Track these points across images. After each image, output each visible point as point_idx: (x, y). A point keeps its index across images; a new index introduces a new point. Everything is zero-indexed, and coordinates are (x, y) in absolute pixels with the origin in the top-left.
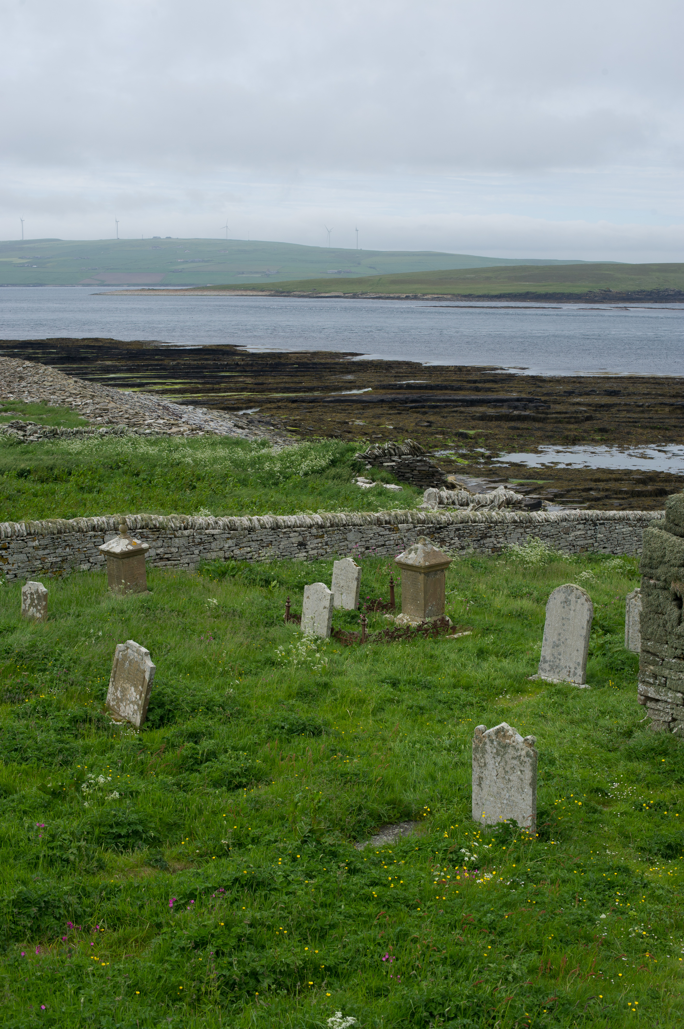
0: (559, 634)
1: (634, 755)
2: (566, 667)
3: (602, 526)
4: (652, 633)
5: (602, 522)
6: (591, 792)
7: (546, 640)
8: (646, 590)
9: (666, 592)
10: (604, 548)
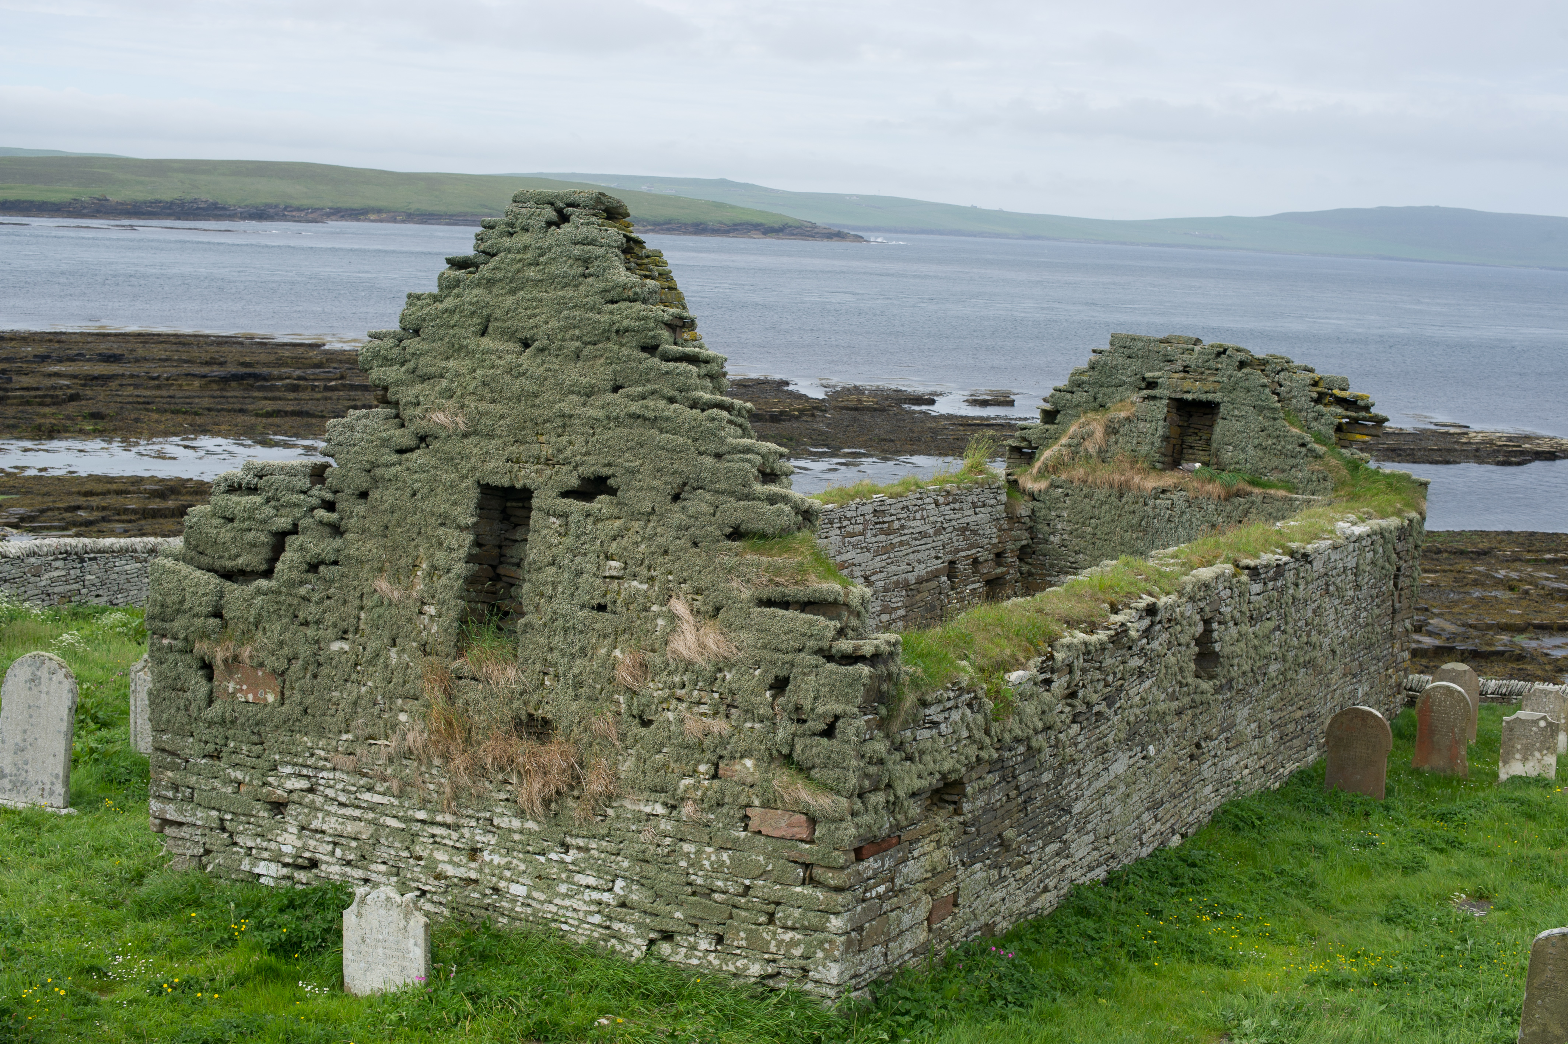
0: (25, 732)
1: (148, 911)
2: (37, 783)
3: (94, 563)
4: (168, 721)
5: (92, 555)
6: (80, 973)
7: (3, 742)
8: (157, 654)
9: (188, 656)
10: (97, 596)
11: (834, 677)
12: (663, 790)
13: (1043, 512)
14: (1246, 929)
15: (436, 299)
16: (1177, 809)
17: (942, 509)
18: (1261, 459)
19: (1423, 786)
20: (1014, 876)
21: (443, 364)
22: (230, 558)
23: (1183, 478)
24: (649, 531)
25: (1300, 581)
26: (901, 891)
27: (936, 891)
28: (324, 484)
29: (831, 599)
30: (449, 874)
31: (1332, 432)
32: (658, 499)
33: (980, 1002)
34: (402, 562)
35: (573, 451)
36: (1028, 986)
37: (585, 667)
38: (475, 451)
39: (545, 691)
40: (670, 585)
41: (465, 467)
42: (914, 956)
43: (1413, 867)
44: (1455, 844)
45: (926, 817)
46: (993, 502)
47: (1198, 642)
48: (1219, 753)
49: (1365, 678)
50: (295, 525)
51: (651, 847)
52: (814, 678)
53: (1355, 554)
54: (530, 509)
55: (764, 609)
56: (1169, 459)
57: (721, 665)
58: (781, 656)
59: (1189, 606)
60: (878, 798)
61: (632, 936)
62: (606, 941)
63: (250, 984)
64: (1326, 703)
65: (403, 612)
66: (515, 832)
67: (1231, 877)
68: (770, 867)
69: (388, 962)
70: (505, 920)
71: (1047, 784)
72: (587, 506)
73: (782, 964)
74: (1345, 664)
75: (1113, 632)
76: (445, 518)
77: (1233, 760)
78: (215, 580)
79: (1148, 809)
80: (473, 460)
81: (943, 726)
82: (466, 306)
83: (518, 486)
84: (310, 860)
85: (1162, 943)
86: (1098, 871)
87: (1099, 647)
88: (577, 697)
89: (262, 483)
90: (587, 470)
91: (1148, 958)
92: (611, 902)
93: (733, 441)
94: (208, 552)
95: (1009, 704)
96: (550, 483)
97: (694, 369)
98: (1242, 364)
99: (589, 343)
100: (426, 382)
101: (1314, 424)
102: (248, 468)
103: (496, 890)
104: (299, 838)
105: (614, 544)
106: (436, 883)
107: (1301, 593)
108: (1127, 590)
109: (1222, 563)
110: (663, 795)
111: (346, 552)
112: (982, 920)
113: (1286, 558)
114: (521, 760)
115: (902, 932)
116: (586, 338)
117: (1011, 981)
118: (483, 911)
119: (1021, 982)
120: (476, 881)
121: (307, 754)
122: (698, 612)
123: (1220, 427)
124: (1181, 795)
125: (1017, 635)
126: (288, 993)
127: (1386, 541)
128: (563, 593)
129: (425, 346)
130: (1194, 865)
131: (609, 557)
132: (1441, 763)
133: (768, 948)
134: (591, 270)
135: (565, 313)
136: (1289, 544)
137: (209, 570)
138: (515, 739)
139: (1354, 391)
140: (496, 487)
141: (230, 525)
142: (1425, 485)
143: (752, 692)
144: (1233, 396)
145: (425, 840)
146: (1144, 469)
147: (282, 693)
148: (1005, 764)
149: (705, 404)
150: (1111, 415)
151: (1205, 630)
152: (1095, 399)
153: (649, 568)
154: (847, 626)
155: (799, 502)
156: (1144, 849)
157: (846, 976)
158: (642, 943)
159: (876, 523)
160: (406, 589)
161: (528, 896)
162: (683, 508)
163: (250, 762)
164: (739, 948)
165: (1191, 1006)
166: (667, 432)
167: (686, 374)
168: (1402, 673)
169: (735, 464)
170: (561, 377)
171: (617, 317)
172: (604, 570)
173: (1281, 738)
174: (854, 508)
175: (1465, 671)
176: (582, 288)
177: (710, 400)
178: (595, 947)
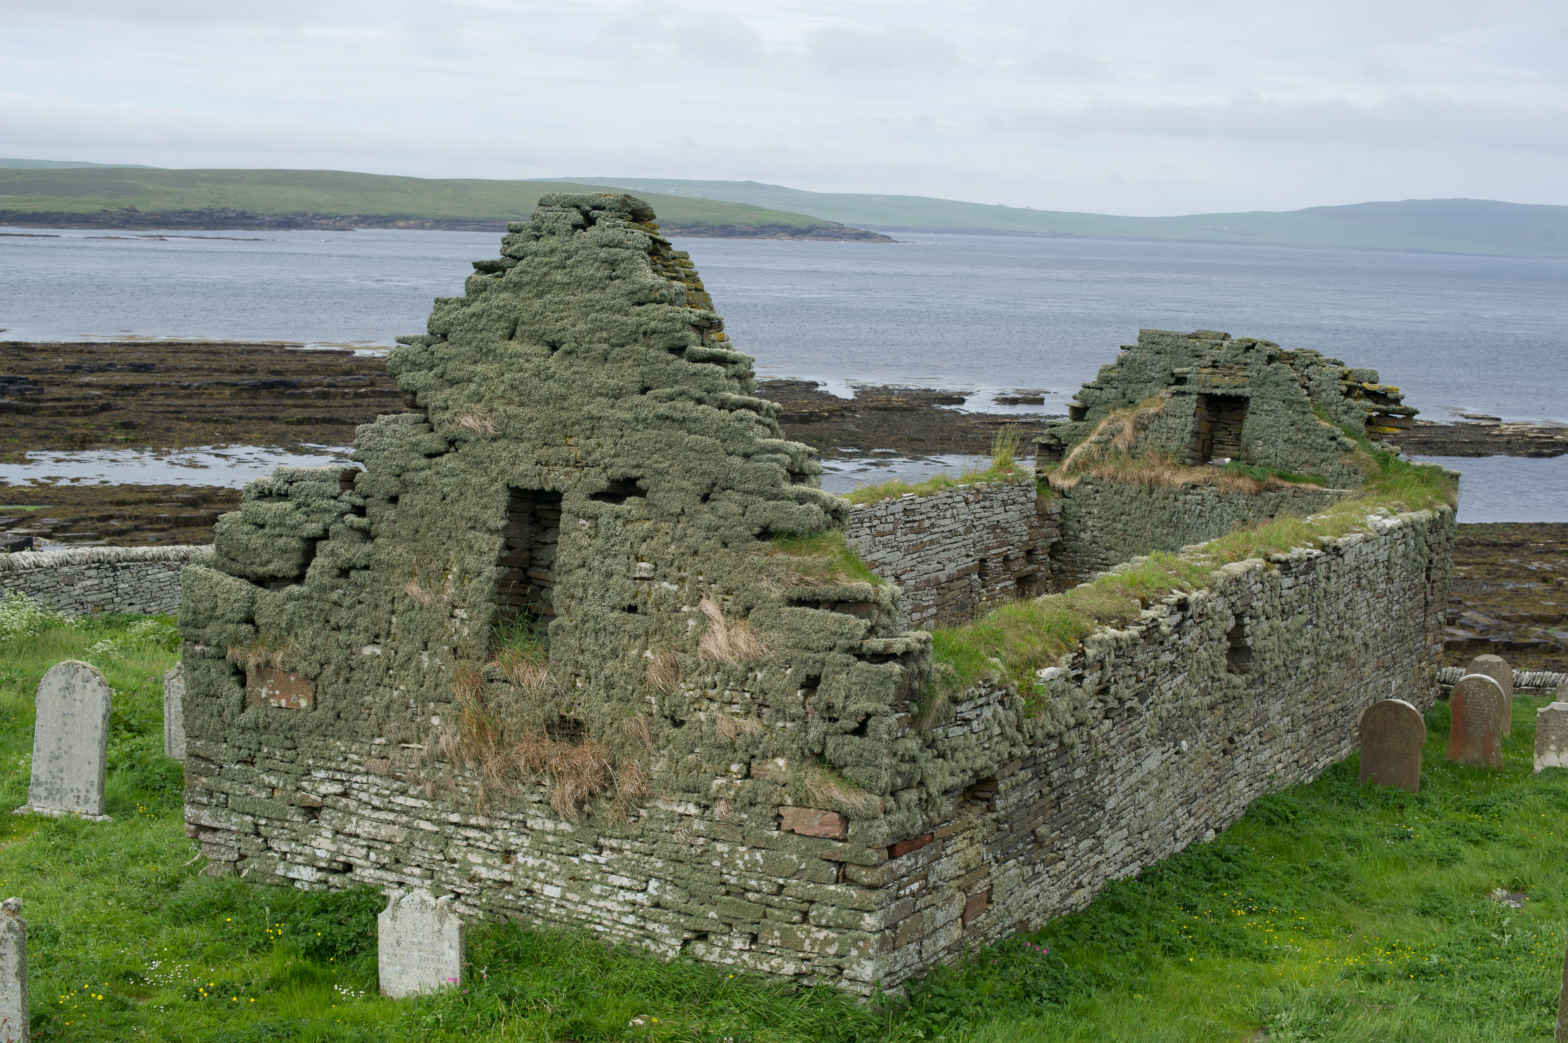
0: (60, 740)
1: (183, 916)
2: (72, 790)
3: (127, 571)
4: (202, 727)
5: (125, 564)
6: (117, 978)
7: (38, 750)
8: (190, 661)
9: (220, 663)
10: (131, 604)
11: (866, 675)
12: (696, 791)
13: (1074, 509)
14: (1281, 923)
15: (464, 303)
16: (1211, 804)
17: (972, 507)
18: (1291, 453)
19: (1458, 779)
20: (1047, 872)
21: (472, 368)
22: (262, 565)
23: (1213, 473)
24: (679, 532)
25: (1332, 575)
26: (934, 888)
27: (970, 888)
28: (354, 489)
29: (861, 597)
30: (483, 876)
31: (1361, 425)
32: (688, 500)
33: (1016, 998)
34: (433, 566)
35: (602, 453)
36: (1063, 982)
37: (616, 669)
38: (504, 454)
39: (577, 693)
40: (701, 586)
41: (495, 470)
42: (949, 953)
43: (1448, 860)
44: (1490, 836)
45: (959, 814)
46: (1023, 499)
47: (1230, 636)
48: (1252, 748)
49: (1398, 671)
50: (326, 531)
51: (684, 847)
52: (845, 676)
53: (1387, 547)
54: (560, 512)
55: (794, 609)
56: (1199, 455)
57: (752, 665)
58: (812, 655)
59: (1221, 601)
60: (911, 796)
61: (666, 936)
62: (640, 941)
63: (285, 988)
64: (1359, 697)
65: (434, 616)
66: (549, 834)
67: (1266, 871)
68: (803, 866)
69: (423, 964)
70: (539, 922)
71: (1080, 781)
72: (617, 507)
73: (816, 962)
74: (1378, 657)
75: (1144, 628)
76: (475, 521)
77: (1267, 754)
78: (247, 586)
79: (1181, 804)
80: (503, 463)
81: (975, 723)
82: (494, 310)
83: (548, 488)
84: (343, 863)
85: (1197, 938)
86: (1132, 867)
87: (1130, 642)
88: (608, 698)
89: (292, 489)
90: (616, 472)
91: (1183, 952)
92: (645, 902)
93: (762, 441)
94: (239, 558)
95: (1041, 701)
96: (580, 485)
97: (721, 369)
98: (1271, 359)
99: (617, 345)
100: (455, 387)
101: (1343, 417)
102: (278, 474)
103: (530, 892)
104: (334, 842)
105: (644, 545)
106: (471, 885)
107: (1332, 587)
108: (1157, 585)
109: (1253, 557)
110: (696, 795)
111: (377, 556)
112: (1017, 916)
113: (1317, 552)
114: (553, 762)
115: (936, 930)
116: (613, 341)
117: (1045, 977)
118: (517, 913)
119: (1056, 978)
120: (510, 884)
121: (341, 759)
122: (729, 612)
123: (1249, 422)
124: (1214, 789)
125: (1048, 631)
126: (323, 997)
127: (1417, 534)
128: (594, 594)
129: (453, 350)
130: (1228, 860)
131: (639, 558)
132: (1476, 755)
133: (802, 946)
134: (618, 272)
135: (592, 316)
136: (1320, 538)
137: (240, 577)
138: (547, 742)
139: (1384, 383)
140: (526, 490)
141: (261, 532)
142: (1456, 477)
143: (784, 691)
144: (1262, 390)
145: (459, 843)
146: (1174, 465)
147: (315, 698)
148: (1038, 761)
149: (733, 404)
150: (1140, 411)
151: (1237, 625)
152: (1124, 395)
153: (679, 569)
154: (877, 624)
155: (828, 501)
156: (1178, 844)
157: (881, 974)
158: (676, 943)
159: (906, 522)
160: (438, 592)
161: (563, 898)
162: (712, 509)
163: (283, 767)
164: (773, 947)
165: (1227, 1001)
166: (695, 433)
167: (713, 375)
168: (1435, 666)
169: (764, 464)
170: (589, 380)
171: (644, 319)
172: (635, 572)
173: (1314, 732)
174: (884, 507)
175: (1498, 663)
176: (608, 290)
177: (738, 401)
178: (629, 948)
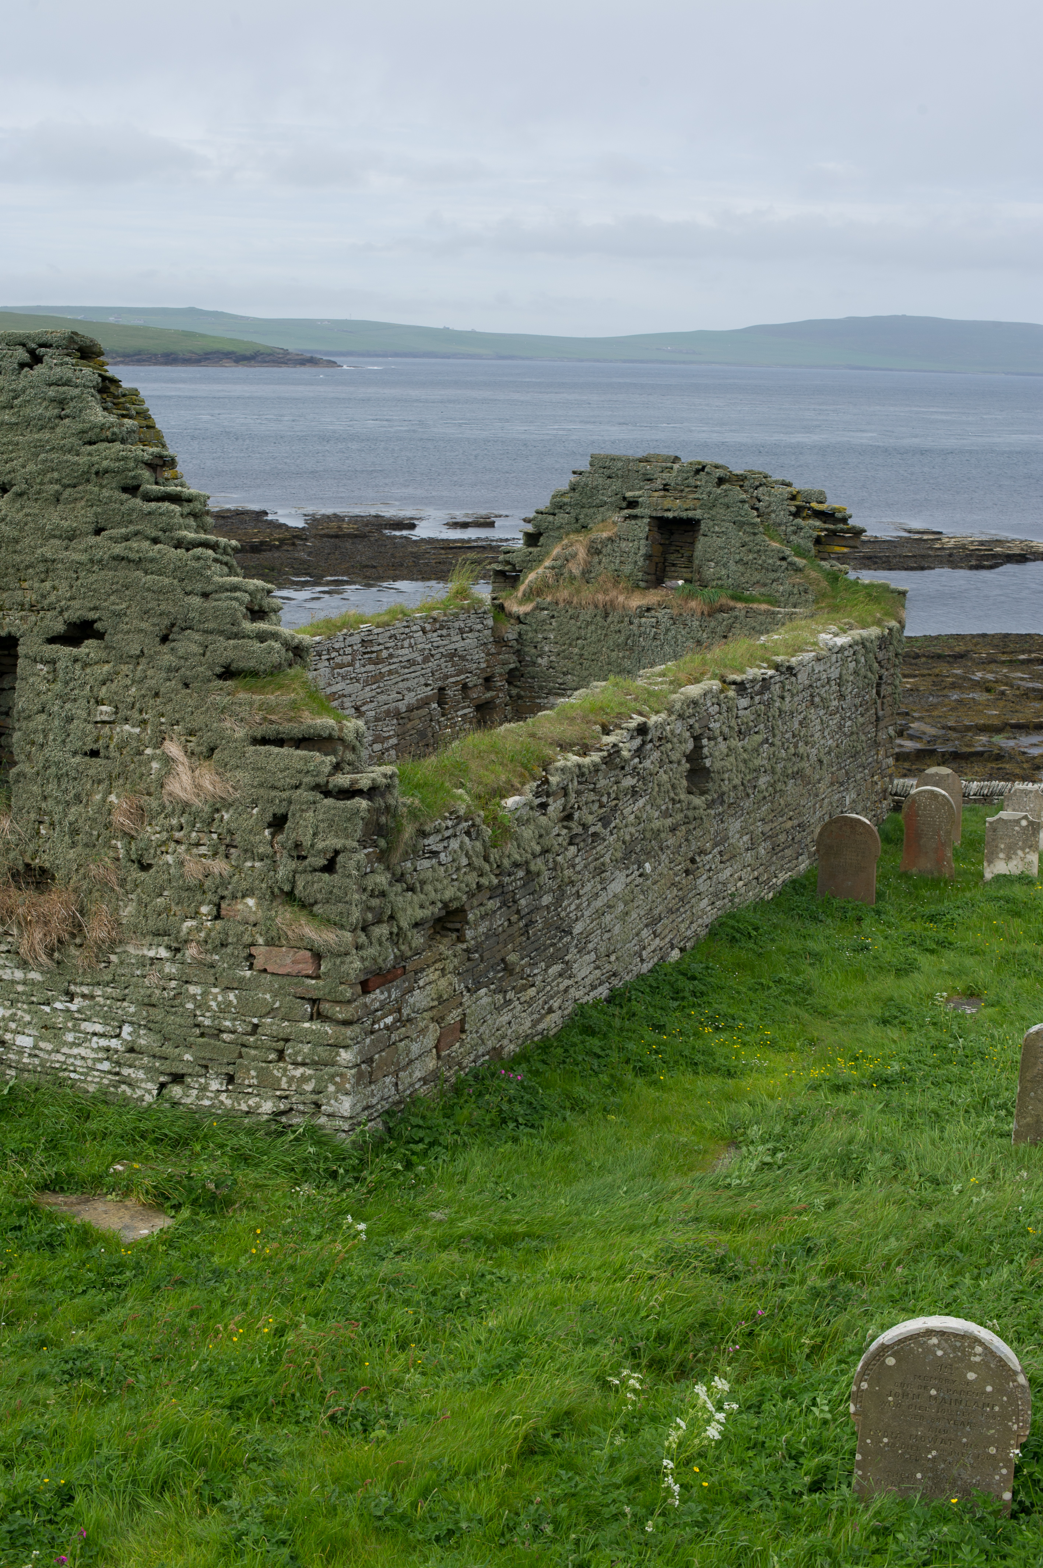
11: (332, 812)
12: (166, 934)
13: (530, 635)
14: (747, 1038)
16: (675, 924)
17: (429, 636)
18: (743, 574)
19: (912, 889)
20: (518, 999)
23: (667, 596)
24: (139, 674)
25: (785, 694)
26: (408, 1021)
27: (443, 1019)
29: (325, 734)
31: (810, 545)
32: (147, 641)
33: (492, 1125)
35: (57, 596)
36: (538, 1108)
37: (80, 814)
39: (41, 840)
40: (163, 728)
42: (425, 1084)
43: (905, 970)
44: (945, 944)
45: (430, 946)
46: (480, 627)
47: (689, 758)
48: (713, 867)
49: (851, 786)
51: (157, 991)
52: (312, 814)
53: (838, 664)
54: (16, 657)
55: (258, 747)
56: (652, 578)
57: (218, 806)
58: (278, 794)
59: (679, 723)
60: (382, 930)
61: (142, 1081)
62: (116, 1087)
64: (815, 813)
66: (18, 983)
67: (731, 988)
68: (277, 1005)
70: (13, 1073)
71: (548, 907)
72: (75, 651)
73: (294, 1100)
74: (832, 773)
75: (605, 753)
77: (728, 872)
79: (646, 926)
81: (442, 855)
83: (3, 633)
85: (666, 1056)
86: (600, 989)
87: (592, 768)
90: (72, 615)
91: (654, 1072)
92: (119, 1047)
93: (220, 579)
95: (506, 830)
96: (36, 629)
97: (176, 508)
98: (721, 481)
99: (69, 486)
101: (793, 538)
103: (2, 1042)
105: (104, 689)
107: (787, 706)
108: (617, 710)
109: (709, 679)
110: (166, 938)
112: (489, 1044)
113: (771, 672)
114: (20, 911)
115: (411, 1062)
116: (65, 481)
117: (520, 1103)
119: (531, 1103)
122: (193, 753)
123: (701, 544)
124: (678, 910)
125: (512, 761)
127: (867, 651)
128: (54, 740)
130: (693, 978)
131: (99, 702)
132: (929, 866)
133: (279, 1084)
134: (67, 411)
135: (43, 456)
136: (774, 658)
138: (13, 890)
139: (831, 503)
142: (903, 593)
143: (251, 831)
144: (713, 512)
146: (628, 589)
148: (505, 889)
149: (190, 543)
150: (593, 535)
151: (695, 747)
152: (577, 520)
153: (141, 711)
154: (343, 761)
155: (289, 638)
156: (644, 965)
157: (359, 1108)
158: (153, 1087)
159: (365, 653)
161: (35, 1047)
162: (172, 649)
164: (250, 1086)
165: (698, 1118)
166: (152, 573)
167: (168, 512)
168: (887, 779)
169: (223, 602)
170: (42, 522)
171: (95, 459)
172: (95, 716)
173: (773, 849)
174: (341, 639)
175: (948, 775)
176: (58, 430)
177: (195, 540)
178: (105, 1093)
